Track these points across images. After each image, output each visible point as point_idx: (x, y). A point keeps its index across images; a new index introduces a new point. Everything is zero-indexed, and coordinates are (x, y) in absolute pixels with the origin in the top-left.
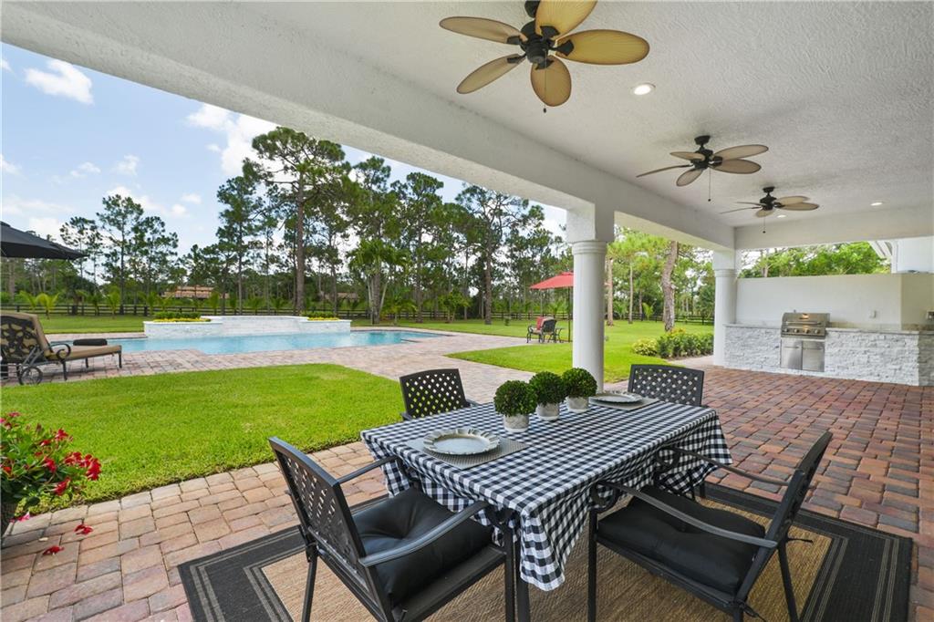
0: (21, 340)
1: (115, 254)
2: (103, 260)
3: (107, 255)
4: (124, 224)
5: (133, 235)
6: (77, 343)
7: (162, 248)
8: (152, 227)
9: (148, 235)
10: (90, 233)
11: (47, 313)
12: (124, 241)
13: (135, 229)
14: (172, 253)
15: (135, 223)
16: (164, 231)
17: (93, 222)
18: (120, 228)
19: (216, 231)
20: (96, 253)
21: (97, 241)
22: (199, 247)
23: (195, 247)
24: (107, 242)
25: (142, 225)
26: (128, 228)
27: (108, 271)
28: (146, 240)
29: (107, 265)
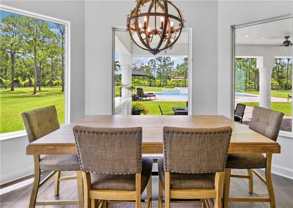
0: (141, 93)
1: (159, 68)
2: (156, 71)
3: (157, 69)
4: (161, 60)
5: (163, 63)
6: (149, 94)
7: (170, 66)
8: (168, 60)
9: (167, 62)
10: (154, 63)
11: (145, 86)
12: (161, 65)
13: (164, 61)
14: (172, 67)
15: (163, 59)
16: (170, 61)
17: (154, 60)
18: (160, 61)
19: (184, 59)
20: (155, 69)
21: (155, 65)
22: (179, 65)
23: (178, 65)
24: (157, 66)
25: (165, 60)
26: (162, 61)
27: (157, 74)
28: (166, 64)
29: (158, 72)
